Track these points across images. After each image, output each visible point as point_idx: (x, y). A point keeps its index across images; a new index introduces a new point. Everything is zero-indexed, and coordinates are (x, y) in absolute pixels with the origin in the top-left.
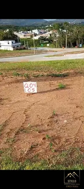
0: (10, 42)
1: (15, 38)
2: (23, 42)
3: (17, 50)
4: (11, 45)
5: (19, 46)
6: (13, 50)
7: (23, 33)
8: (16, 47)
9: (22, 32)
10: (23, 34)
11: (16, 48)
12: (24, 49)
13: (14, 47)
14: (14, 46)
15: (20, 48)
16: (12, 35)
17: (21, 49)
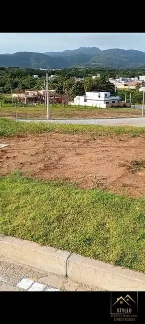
0: (103, 94)
1: (110, 89)
2: (123, 94)
3: (113, 108)
4: (103, 99)
5: (116, 101)
6: (105, 107)
7: (122, 80)
8: (111, 102)
9: (121, 78)
10: (123, 82)
11: (111, 105)
12: (125, 106)
13: (107, 103)
14: (107, 101)
15: (117, 105)
16: (106, 83)
17: (119, 107)
